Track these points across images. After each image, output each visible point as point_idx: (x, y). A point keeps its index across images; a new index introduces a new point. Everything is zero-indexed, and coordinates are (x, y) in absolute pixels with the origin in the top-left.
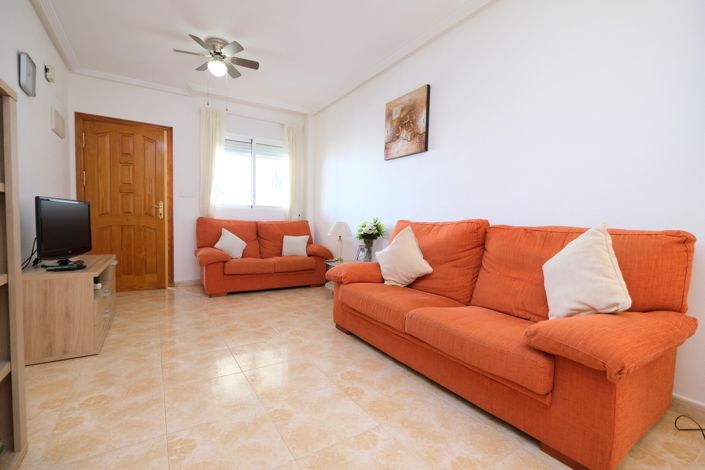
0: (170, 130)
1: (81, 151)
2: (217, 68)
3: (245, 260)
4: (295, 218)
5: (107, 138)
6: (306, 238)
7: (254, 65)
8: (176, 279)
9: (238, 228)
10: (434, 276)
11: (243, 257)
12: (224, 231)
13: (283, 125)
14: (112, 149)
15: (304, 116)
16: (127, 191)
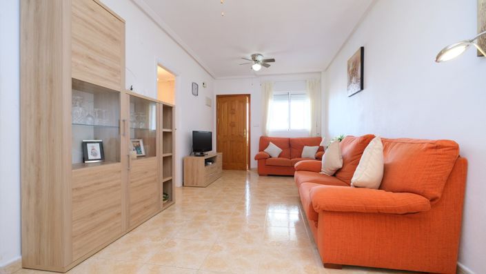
0: (249, 95)
1: (218, 110)
2: (257, 67)
3: (281, 158)
4: (315, 135)
5: (226, 104)
6: (317, 147)
7: (273, 60)
8: (252, 167)
9: (278, 142)
10: (343, 170)
11: (279, 156)
12: (271, 143)
13: (306, 81)
14: (228, 108)
15: (320, 73)
16: (233, 125)
